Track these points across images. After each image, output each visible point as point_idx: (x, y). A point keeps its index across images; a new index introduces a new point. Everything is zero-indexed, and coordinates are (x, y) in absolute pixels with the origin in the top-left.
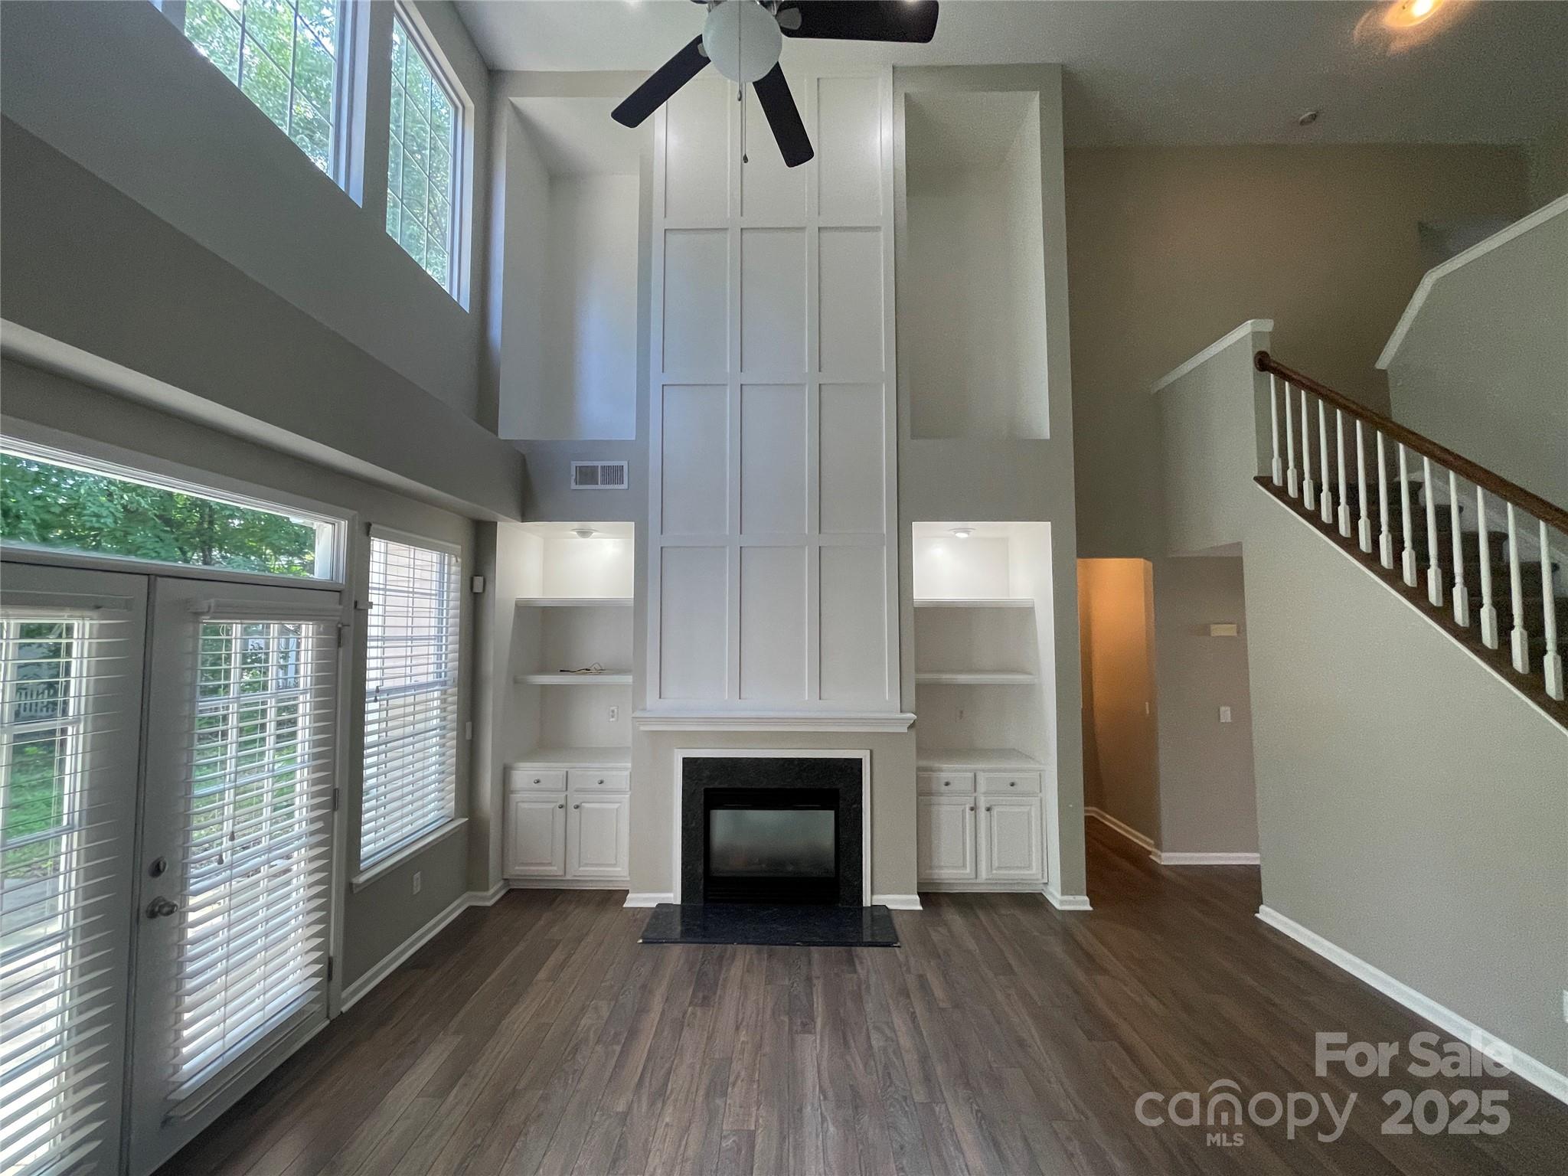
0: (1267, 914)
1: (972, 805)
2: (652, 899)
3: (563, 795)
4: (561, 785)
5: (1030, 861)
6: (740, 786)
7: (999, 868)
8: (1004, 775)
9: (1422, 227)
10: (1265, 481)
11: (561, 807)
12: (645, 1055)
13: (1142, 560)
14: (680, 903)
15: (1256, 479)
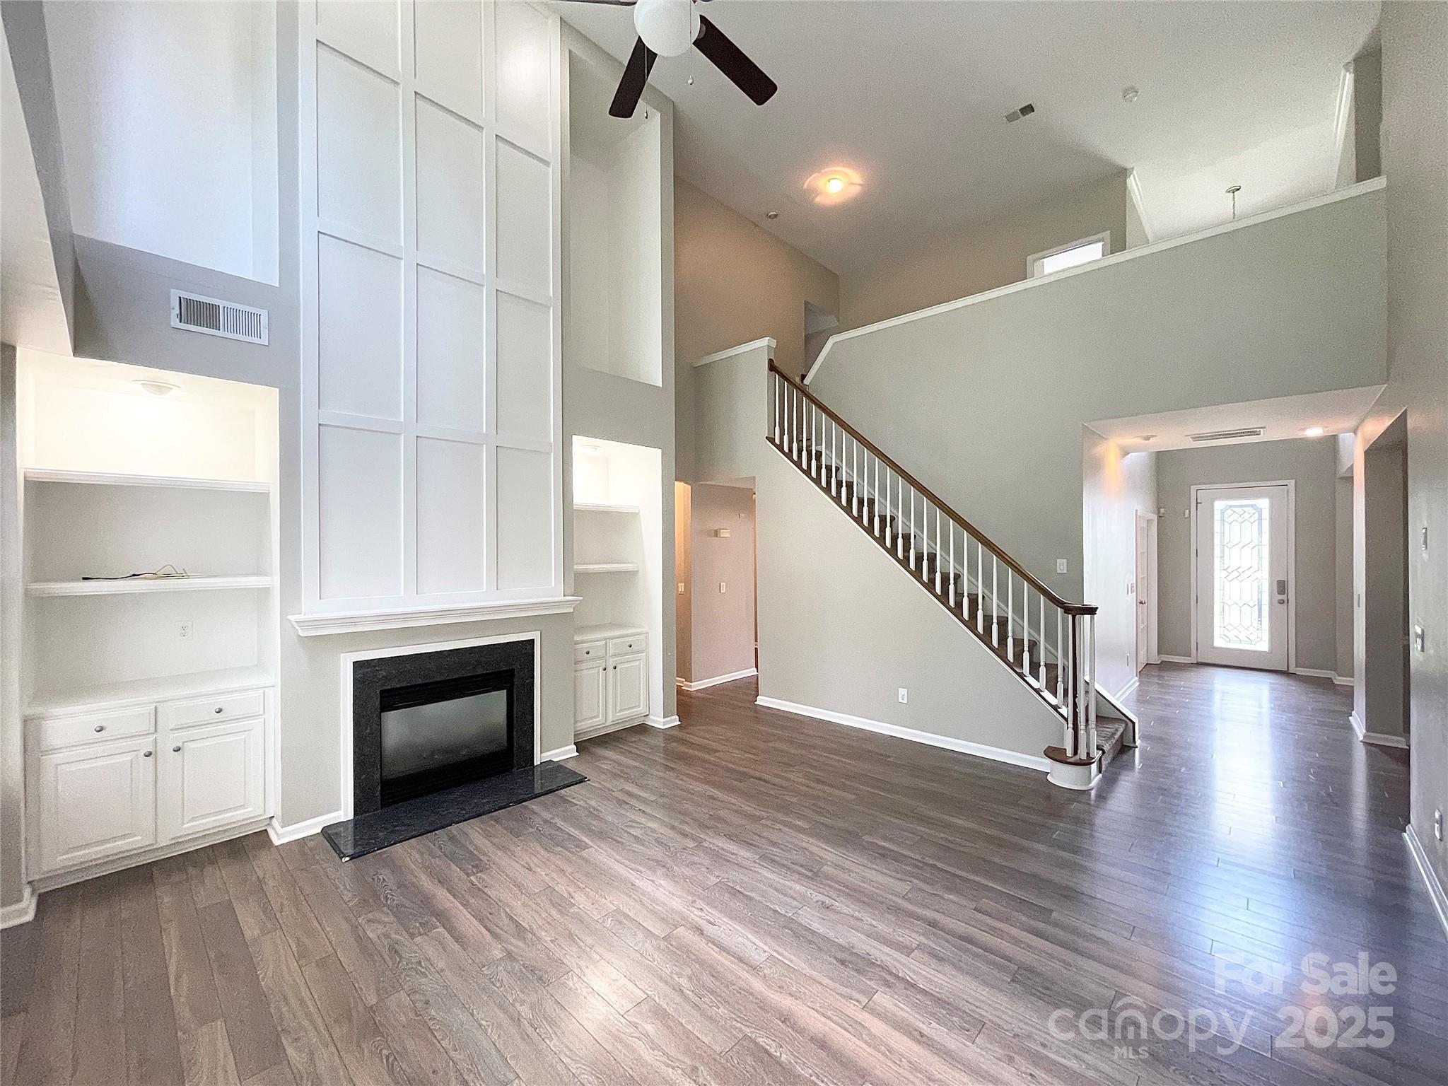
0: (762, 701)
1: (604, 667)
2: (315, 825)
3: (152, 738)
4: (147, 725)
5: (640, 702)
6: (420, 682)
7: (620, 711)
8: (623, 640)
9: (806, 303)
10: (772, 440)
11: (148, 755)
12: (476, 923)
13: (682, 483)
14: (351, 816)
15: (767, 438)
